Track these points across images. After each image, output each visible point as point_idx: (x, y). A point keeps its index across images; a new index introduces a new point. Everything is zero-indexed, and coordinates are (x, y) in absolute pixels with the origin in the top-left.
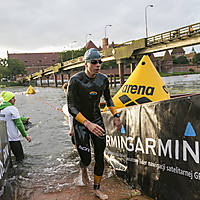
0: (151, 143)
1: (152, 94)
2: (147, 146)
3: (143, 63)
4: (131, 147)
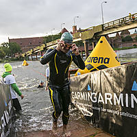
4: (95, 100)
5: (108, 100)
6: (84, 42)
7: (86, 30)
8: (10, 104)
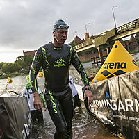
0: (129, 103)
1: (125, 67)
2: (127, 105)
3: (116, 47)
4: (115, 107)
5: (129, 107)
6: (98, 48)
7: (99, 36)
8: (30, 116)
